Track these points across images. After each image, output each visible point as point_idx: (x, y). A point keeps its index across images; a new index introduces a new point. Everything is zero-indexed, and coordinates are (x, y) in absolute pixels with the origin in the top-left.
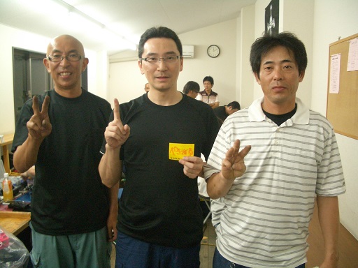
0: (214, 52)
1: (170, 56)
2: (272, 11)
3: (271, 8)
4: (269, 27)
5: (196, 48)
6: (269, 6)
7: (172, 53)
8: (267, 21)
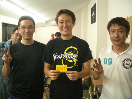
1: (30, 27)
7: (31, 26)
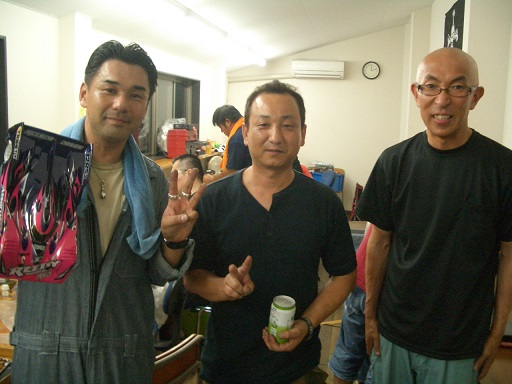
0: (371, 71)
2: (455, 18)
3: (454, 14)
4: (450, 41)
5: (347, 65)
6: (451, 11)
8: (447, 32)
